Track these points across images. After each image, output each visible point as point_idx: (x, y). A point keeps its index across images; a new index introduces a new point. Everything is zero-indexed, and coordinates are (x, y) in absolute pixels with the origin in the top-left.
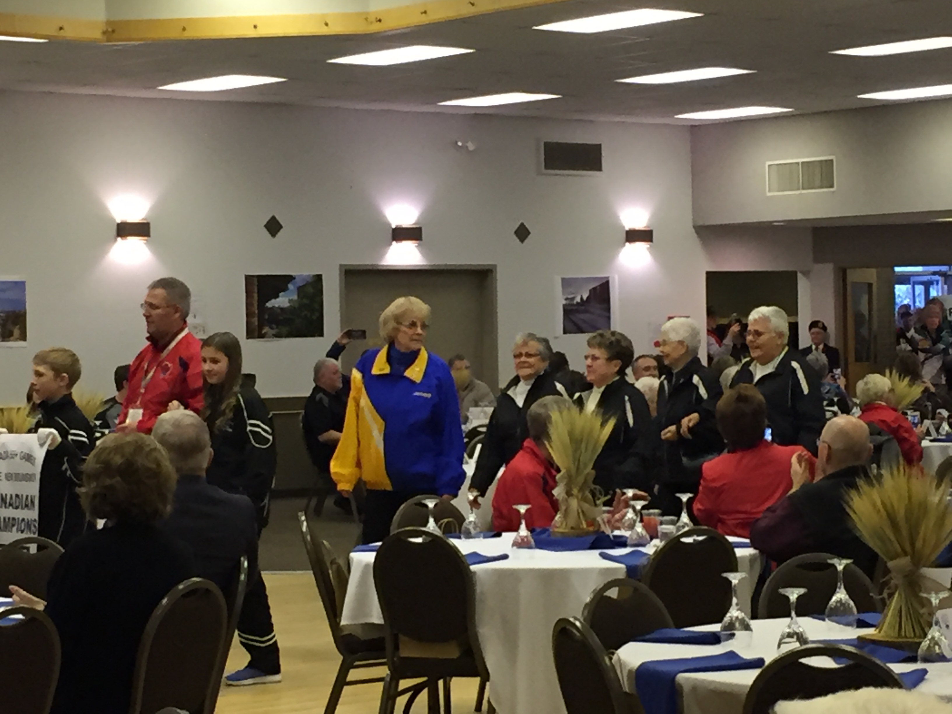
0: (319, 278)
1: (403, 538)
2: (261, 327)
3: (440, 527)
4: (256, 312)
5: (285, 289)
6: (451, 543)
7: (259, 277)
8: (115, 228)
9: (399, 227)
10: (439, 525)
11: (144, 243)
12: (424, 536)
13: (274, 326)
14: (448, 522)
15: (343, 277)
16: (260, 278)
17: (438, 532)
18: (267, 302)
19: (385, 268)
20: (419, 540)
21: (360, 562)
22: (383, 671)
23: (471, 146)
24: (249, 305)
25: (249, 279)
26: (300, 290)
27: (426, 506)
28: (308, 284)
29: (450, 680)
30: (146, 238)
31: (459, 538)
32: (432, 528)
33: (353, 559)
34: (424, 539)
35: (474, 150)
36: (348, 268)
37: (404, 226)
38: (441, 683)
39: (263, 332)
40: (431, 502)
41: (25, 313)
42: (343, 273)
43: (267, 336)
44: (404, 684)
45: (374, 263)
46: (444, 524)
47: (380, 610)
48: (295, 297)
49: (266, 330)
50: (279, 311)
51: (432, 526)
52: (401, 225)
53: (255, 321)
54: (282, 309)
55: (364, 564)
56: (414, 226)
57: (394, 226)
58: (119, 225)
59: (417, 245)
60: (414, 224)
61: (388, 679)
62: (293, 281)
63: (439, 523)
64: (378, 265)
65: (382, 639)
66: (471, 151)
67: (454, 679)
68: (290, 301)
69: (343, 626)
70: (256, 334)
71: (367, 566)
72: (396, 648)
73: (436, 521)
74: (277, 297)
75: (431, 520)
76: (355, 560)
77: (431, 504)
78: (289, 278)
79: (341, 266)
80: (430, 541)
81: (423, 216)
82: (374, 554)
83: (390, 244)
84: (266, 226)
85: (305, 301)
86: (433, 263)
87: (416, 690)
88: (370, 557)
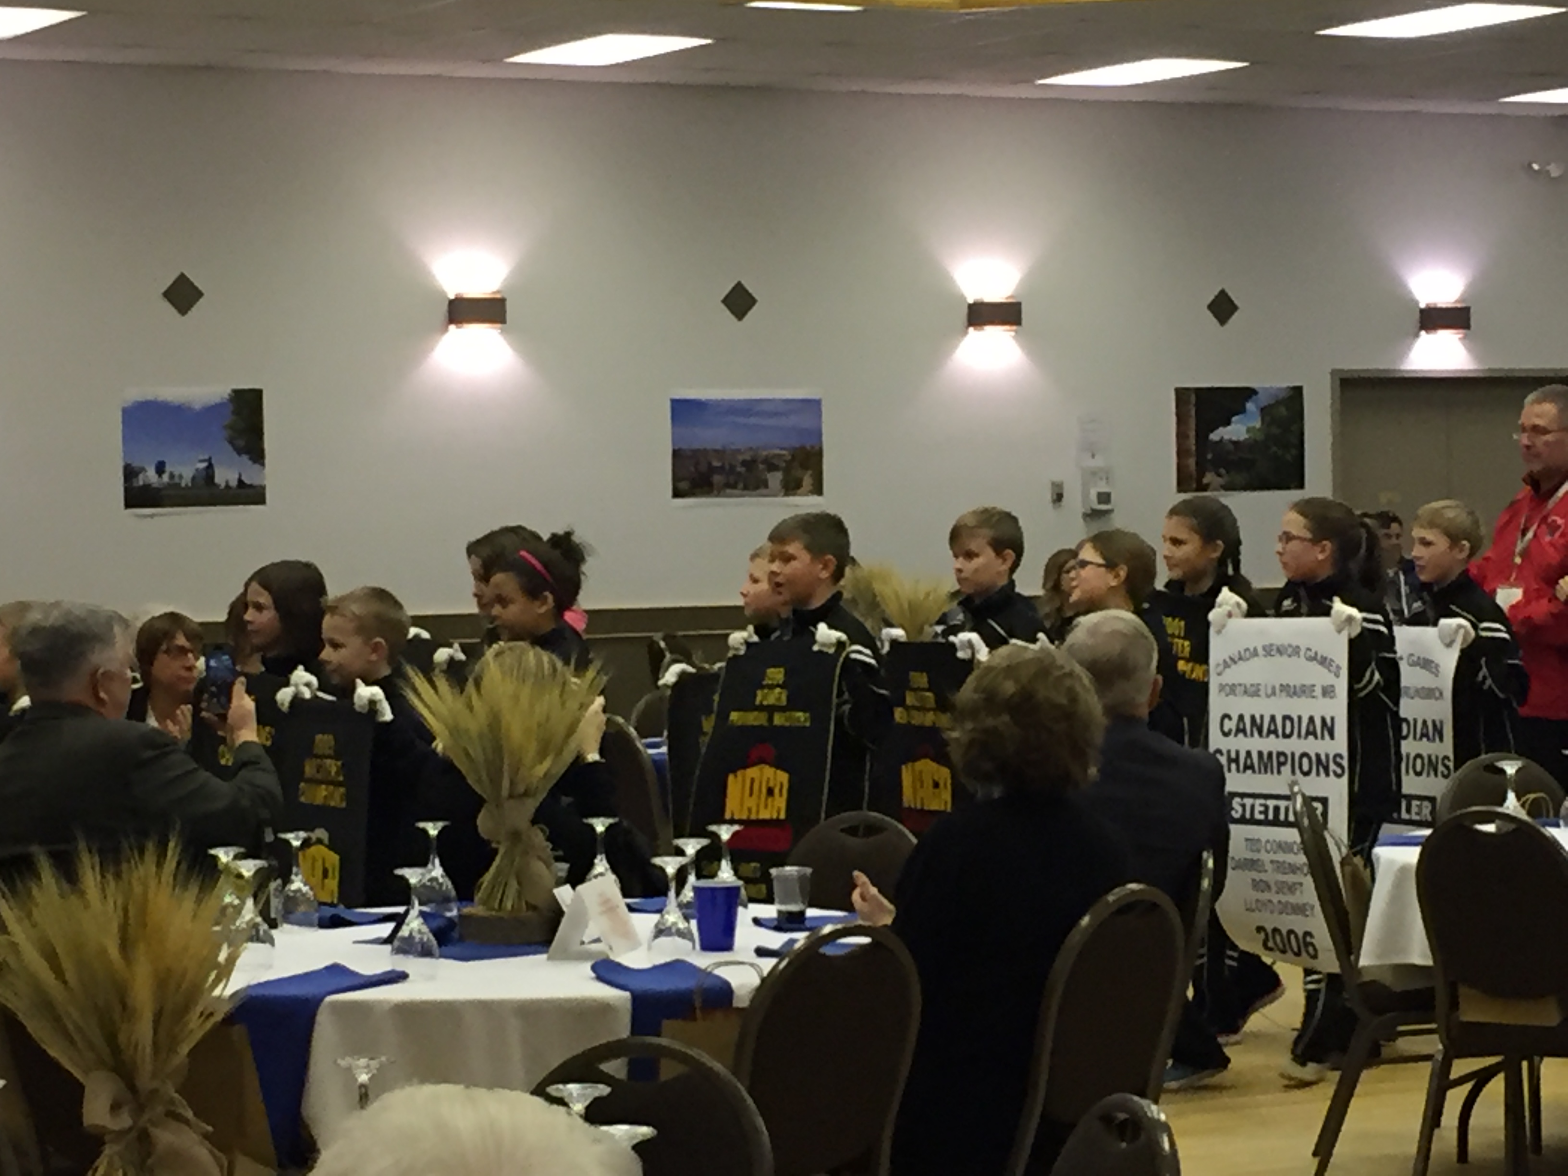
0: (1298, 391)
1: (1467, 823)
2: (1201, 474)
3: (1523, 806)
4: (1194, 448)
5: (1242, 410)
6: (1548, 834)
7: (1198, 391)
8: (965, 311)
9: (1432, 306)
10: (1521, 802)
11: (1010, 336)
12: (1497, 821)
13: (1222, 471)
14: (1535, 800)
15: (1338, 389)
16: (1200, 392)
17: (1523, 815)
18: (1212, 431)
19: (1406, 375)
20: (1490, 828)
21: (1391, 862)
22: (1433, 1045)
23: (1555, 171)
24: (1181, 436)
25: (1181, 393)
26: (1264, 411)
27: (1502, 772)
28: (1278, 403)
29: (1541, 1061)
30: (1014, 328)
31: (1557, 825)
32: (1511, 807)
33: (1378, 859)
34: (1498, 828)
35: (1560, 177)
36: (1345, 376)
37: (1439, 305)
38: (1525, 1064)
39: (1205, 481)
40: (1511, 765)
41: (819, 454)
42: (1338, 382)
43: (1211, 487)
44: (1461, 1067)
45: (1392, 367)
46: (1529, 802)
47: (1426, 942)
48: (1258, 424)
49: (1209, 478)
50: (1231, 447)
51: (1512, 804)
52: (1435, 304)
53: (1192, 462)
54: (1236, 443)
55: (1396, 868)
56: (1459, 305)
57: (1422, 305)
58: (971, 306)
59: (1460, 336)
60: (1456, 302)
61: (1440, 1057)
62: (1254, 397)
63: (1523, 799)
64: (1400, 371)
65: (1431, 991)
66: (1554, 179)
67: (1547, 1061)
68: (1248, 430)
69: (1364, 967)
70: (1194, 486)
71: (1403, 869)
72: (1454, 1005)
73: (1518, 798)
74: (1228, 423)
75: (1511, 796)
76: (1382, 860)
77: (1511, 768)
78: (1249, 393)
79: (1334, 373)
80: (1514, 830)
81: (1472, 289)
82: (1417, 850)
83: (1417, 335)
84: (1211, 307)
85: (1275, 430)
86: (1487, 367)
87: (1482, 1078)
88: (1411, 855)
